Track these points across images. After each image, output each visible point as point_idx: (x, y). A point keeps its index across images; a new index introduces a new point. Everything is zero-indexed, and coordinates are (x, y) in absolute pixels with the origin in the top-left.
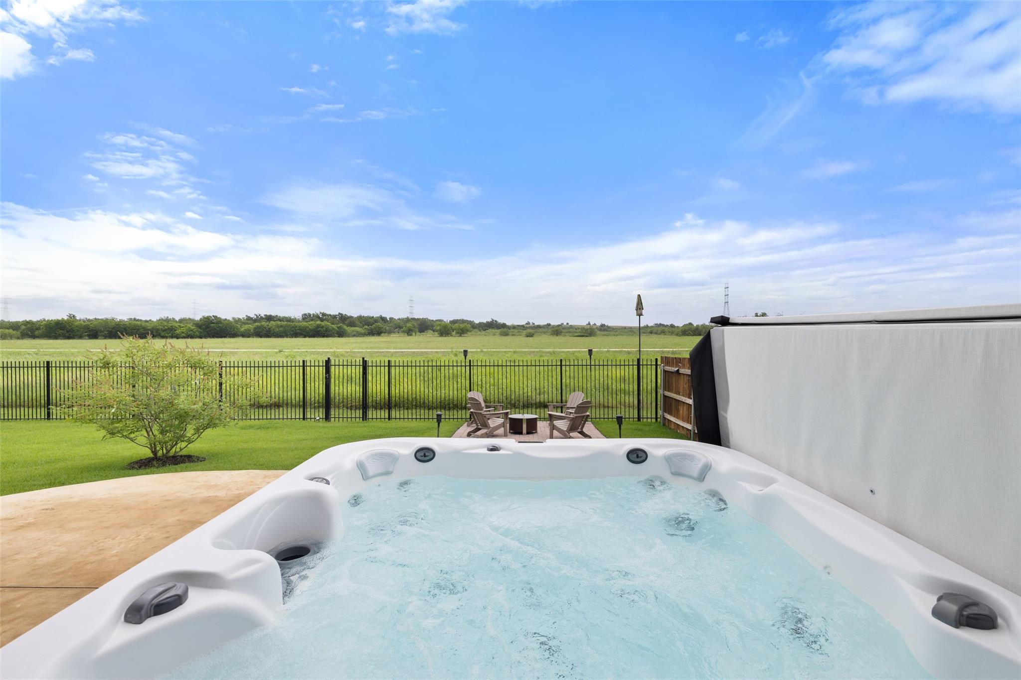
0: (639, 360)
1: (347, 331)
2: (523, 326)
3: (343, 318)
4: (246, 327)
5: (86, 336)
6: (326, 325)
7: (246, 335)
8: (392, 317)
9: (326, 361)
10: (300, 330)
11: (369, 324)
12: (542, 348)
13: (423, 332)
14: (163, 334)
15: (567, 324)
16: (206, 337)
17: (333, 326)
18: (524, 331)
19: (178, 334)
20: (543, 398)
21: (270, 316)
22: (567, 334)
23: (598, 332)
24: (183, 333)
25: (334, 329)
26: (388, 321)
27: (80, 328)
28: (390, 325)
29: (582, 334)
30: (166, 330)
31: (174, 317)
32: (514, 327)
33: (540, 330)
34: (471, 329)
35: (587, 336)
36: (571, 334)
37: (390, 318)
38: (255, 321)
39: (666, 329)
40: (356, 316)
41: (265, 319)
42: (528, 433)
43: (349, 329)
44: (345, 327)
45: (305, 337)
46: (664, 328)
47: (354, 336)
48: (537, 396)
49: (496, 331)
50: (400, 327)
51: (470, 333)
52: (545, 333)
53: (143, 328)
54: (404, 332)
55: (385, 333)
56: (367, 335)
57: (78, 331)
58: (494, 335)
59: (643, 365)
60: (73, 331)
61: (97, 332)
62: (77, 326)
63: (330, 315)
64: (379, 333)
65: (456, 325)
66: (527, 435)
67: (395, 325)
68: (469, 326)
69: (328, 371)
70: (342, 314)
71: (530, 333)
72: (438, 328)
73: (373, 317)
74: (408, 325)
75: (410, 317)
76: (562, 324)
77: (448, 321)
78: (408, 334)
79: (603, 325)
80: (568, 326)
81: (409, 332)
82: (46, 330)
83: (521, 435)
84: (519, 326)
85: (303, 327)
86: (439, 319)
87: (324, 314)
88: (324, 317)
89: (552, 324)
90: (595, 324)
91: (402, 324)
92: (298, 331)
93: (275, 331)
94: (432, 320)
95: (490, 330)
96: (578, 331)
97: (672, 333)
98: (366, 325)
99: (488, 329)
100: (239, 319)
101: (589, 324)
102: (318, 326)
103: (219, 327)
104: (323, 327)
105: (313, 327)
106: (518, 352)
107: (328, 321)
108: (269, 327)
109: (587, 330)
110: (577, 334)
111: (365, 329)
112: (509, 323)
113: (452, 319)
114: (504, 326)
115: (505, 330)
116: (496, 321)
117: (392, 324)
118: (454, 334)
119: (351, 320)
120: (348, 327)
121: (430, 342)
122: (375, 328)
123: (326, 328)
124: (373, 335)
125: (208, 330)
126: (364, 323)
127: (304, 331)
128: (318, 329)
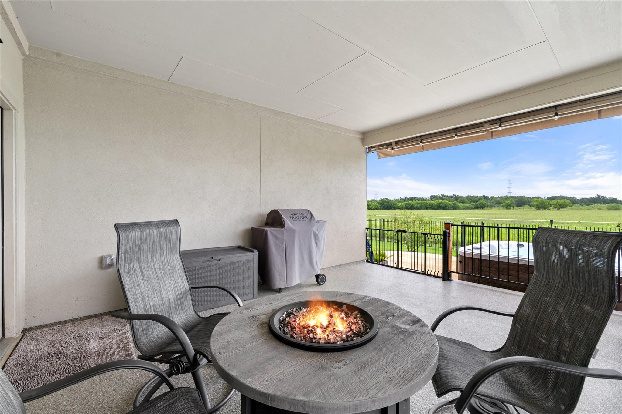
1: (459, 206)
3: (456, 198)
4: (401, 204)
6: (445, 203)
7: (401, 208)
8: (493, 196)
10: (429, 205)
11: (475, 201)
13: (521, 206)
16: (383, 209)
17: (449, 203)
21: (413, 197)
24: (373, 207)
25: (450, 205)
26: (489, 199)
28: (491, 202)
34: (572, 204)
37: (491, 197)
38: (405, 200)
40: (465, 196)
41: (410, 199)
44: (458, 204)
45: (433, 209)
47: (464, 209)
49: (604, 205)
50: (500, 203)
51: (570, 207)
54: (503, 206)
55: (487, 207)
56: (473, 209)
58: (600, 209)
63: (448, 196)
64: (482, 207)
65: (554, 201)
67: (496, 201)
68: (568, 202)
70: (455, 195)
72: (535, 203)
73: (478, 196)
74: (507, 201)
75: (508, 196)
77: (546, 198)
78: (506, 208)
81: (508, 207)
85: (431, 204)
86: (537, 196)
87: (443, 196)
91: (501, 201)
92: (428, 206)
93: (416, 206)
94: (529, 198)
95: (595, 205)
98: (472, 202)
99: (592, 204)
100: (397, 200)
102: (441, 203)
103: (389, 204)
104: (443, 204)
105: (437, 204)
107: (446, 200)
108: (412, 204)
111: (472, 204)
113: (550, 196)
114: (612, 201)
115: (615, 204)
116: (603, 197)
117: (493, 201)
118: (552, 208)
119: (462, 199)
120: (459, 203)
121: (526, 214)
122: (479, 204)
123: (445, 205)
124: (478, 208)
125: (383, 205)
126: (471, 200)
127: (432, 206)
128: (440, 205)
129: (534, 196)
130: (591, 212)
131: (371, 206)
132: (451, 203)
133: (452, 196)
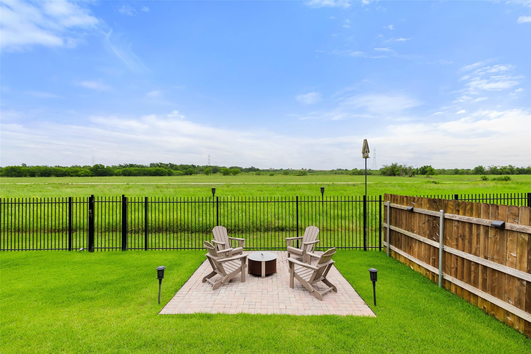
0: (365, 197)
1: (173, 173)
2: (268, 170)
3: (172, 166)
4: (118, 170)
5: (28, 175)
6: (162, 169)
7: (117, 175)
8: (199, 165)
9: (89, 197)
10: (147, 172)
11: (186, 169)
12: (278, 182)
13: (215, 173)
14: (71, 174)
15: (291, 169)
16: (95, 176)
17: (165, 170)
18: (269, 173)
19: (80, 174)
20: (281, 223)
21: (132, 164)
22: (291, 174)
23: (308, 173)
24: (82, 173)
25: (166, 171)
26: (196, 167)
27: (25, 171)
28: (197, 169)
29: (300, 174)
30: (73, 172)
31: (80, 165)
32: (263, 171)
33: (277, 172)
34: (241, 172)
35: (302, 175)
36: (294, 174)
37: (197, 166)
38: (124, 167)
39: (344, 171)
40: (179, 165)
41: (129, 166)
42: (267, 275)
43: (174, 172)
44: (172, 170)
45: (150, 176)
46: (342, 171)
47: (177, 175)
48: (276, 221)
49: (254, 172)
50: (203, 171)
51: (240, 174)
52: (280, 173)
53: (60, 171)
54: (204, 173)
55: (194, 174)
56: (184, 175)
57: (24, 172)
58: (253, 175)
59: (368, 201)
60: (21, 172)
61: (34, 173)
62: (23, 170)
63: (165, 164)
64: (191, 174)
65: (232, 169)
66: (266, 278)
67: (200, 169)
68: (239, 170)
69: (91, 206)
70: (171, 164)
71: (272, 174)
72: (223, 171)
73: (188, 165)
74: (206, 169)
75: (208, 165)
76: (289, 169)
77: (229, 168)
78: (206, 174)
79: (310, 170)
80: (292, 170)
81: (207, 173)
82: (6, 172)
83: (260, 278)
84: (266, 170)
85: (149, 171)
86: (224, 166)
87: (161, 164)
88: (161, 165)
89: (283, 169)
90: (306, 169)
91: (203, 169)
92: (146, 173)
93: (134, 173)
94: (220, 167)
95: (251, 172)
96: (297, 172)
97: (347, 174)
98: (184, 169)
99: (249, 172)
100: (116, 166)
101: (303, 169)
102: (158, 170)
103: (103, 170)
104: (160, 170)
105: (154, 171)
106: (265, 185)
107: (163, 168)
108: (130, 170)
109: (302, 172)
110: (297, 174)
111: (183, 171)
112: (261, 169)
113: (230, 167)
114: (258, 170)
115: (258, 172)
116: (254, 167)
117: (198, 169)
118: (231, 174)
119: (176, 166)
120: (174, 170)
121: (217, 178)
122: (189, 171)
123: (162, 171)
124: (188, 175)
125: (97, 172)
126: (183, 168)
127: (150, 172)
128: (157, 172)
129: (223, 166)
130: (249, 176)
131: (79, 173)
132: (166, 170)
133: (168, 164)
